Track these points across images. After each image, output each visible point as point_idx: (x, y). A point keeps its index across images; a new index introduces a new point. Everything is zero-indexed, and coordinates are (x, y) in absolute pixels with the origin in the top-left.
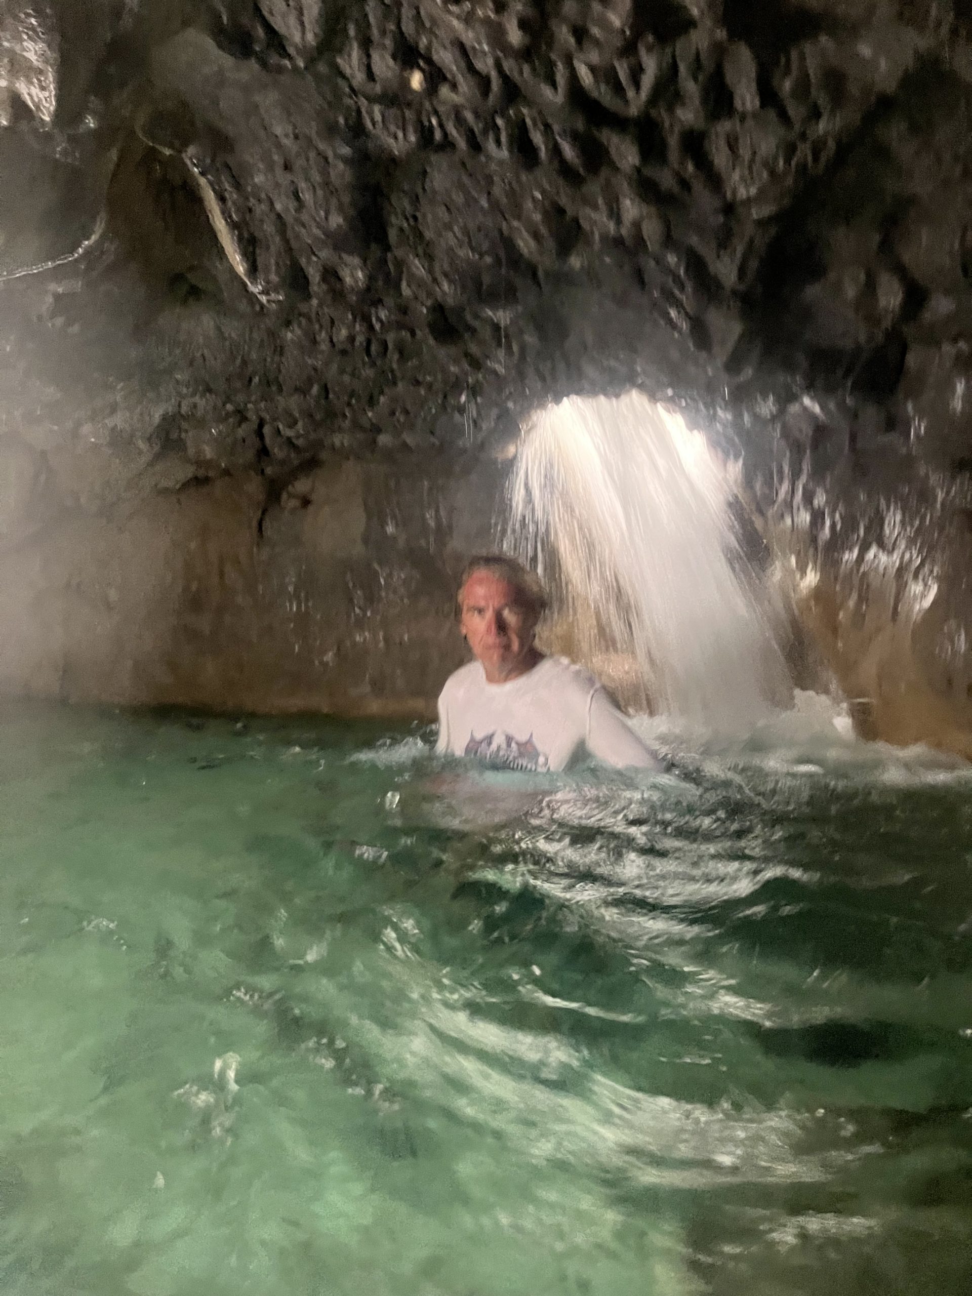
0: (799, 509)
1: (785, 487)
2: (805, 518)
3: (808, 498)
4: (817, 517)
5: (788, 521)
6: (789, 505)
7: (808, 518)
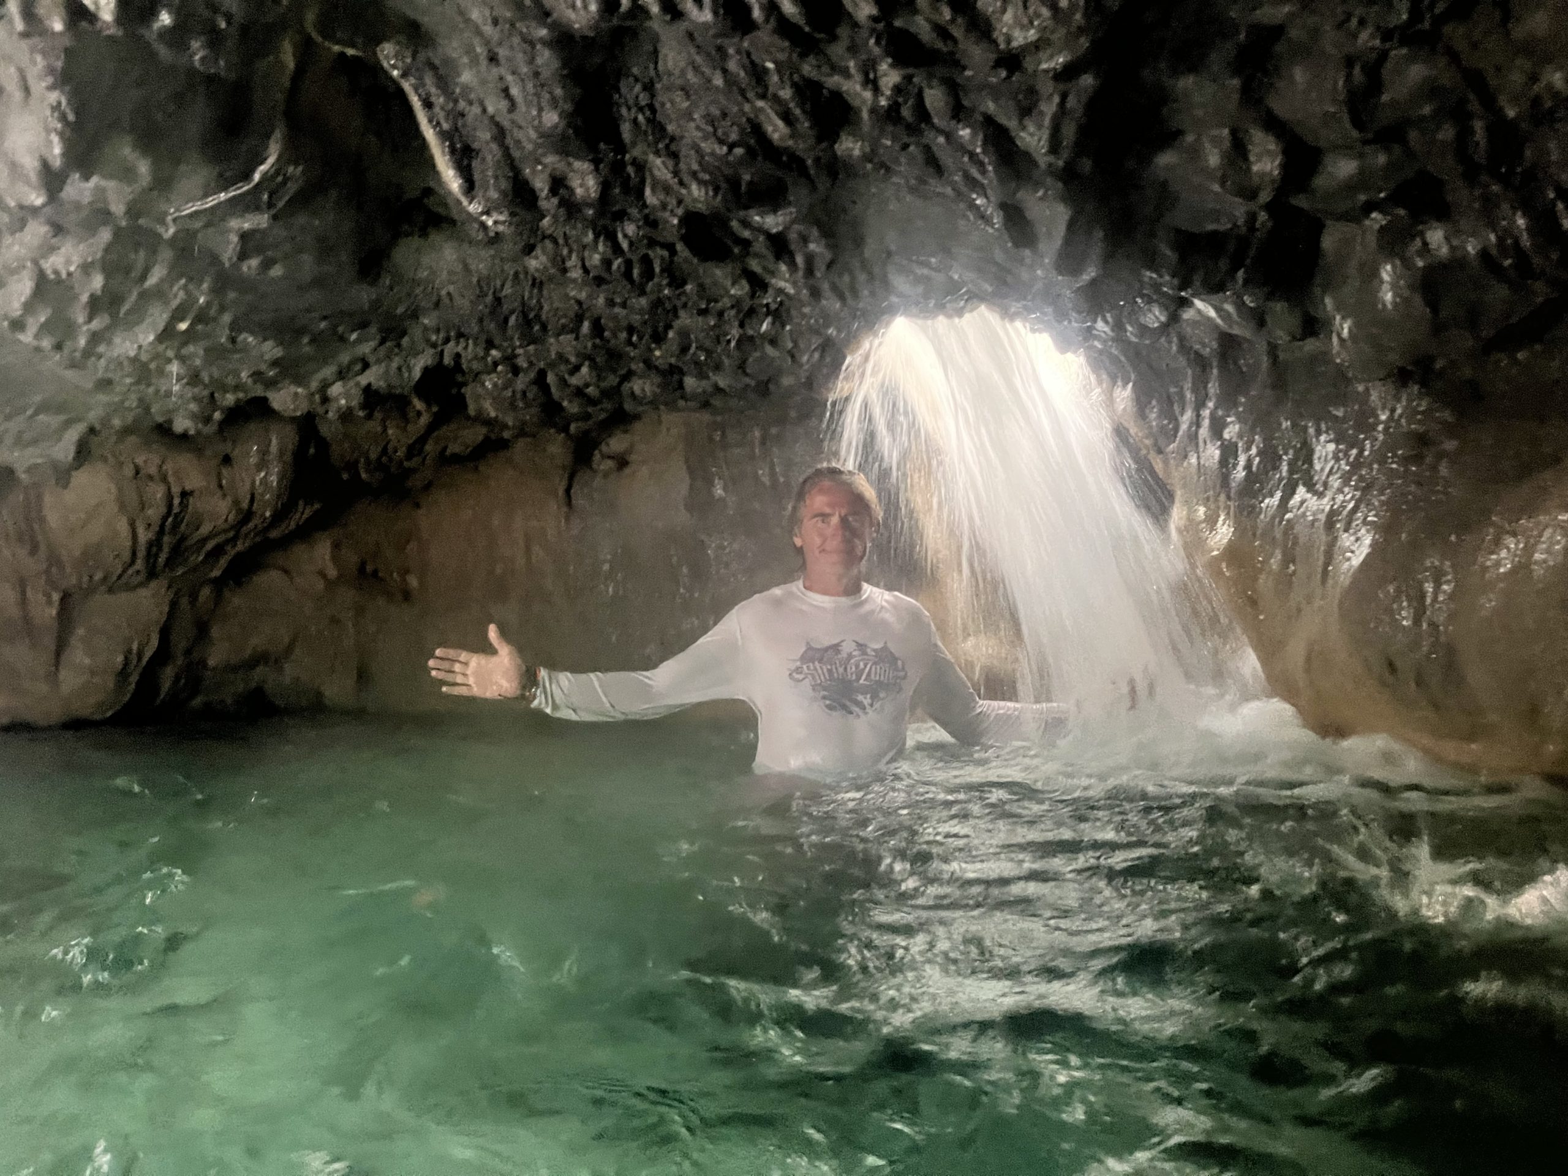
0: (1205, 442)
1: (1187, 416)
2: (1213, 453)
3: (1217, 428)
4: (1229, 452)
5: (1193, 460)
6: (1193, 437)
7: (1218, 452)
